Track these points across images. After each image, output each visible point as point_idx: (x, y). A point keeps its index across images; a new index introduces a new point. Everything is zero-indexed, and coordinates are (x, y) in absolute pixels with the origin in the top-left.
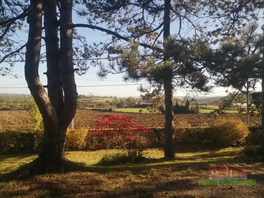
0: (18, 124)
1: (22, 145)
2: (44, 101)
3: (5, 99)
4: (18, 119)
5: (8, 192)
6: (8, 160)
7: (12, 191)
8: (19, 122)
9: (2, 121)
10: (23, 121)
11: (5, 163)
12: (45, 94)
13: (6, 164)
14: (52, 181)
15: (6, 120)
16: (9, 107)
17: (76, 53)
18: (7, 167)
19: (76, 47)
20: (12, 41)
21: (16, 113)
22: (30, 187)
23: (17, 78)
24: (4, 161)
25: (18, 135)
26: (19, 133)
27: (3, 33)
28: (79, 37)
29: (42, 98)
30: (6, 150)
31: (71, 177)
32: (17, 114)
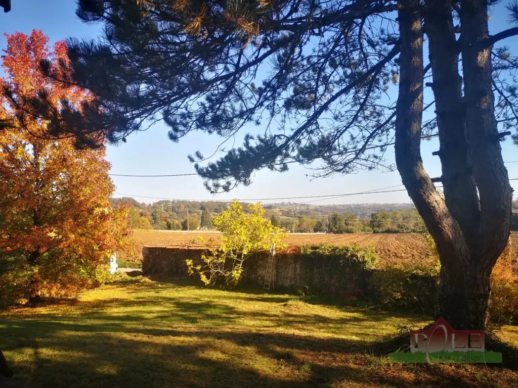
0: (411, 258)
1: (415, 298)
2: (434, 207)
3: (390, 213)
4: (411, 250)
5: (377, 373)
6: (391, 321)
7: (383, 375)
8: (412, 255)
9: (385, 252)
10: (420, 253)
11: (387, 325)
12: (435, 193)
13: (387, 328)
14: (460, 378)
15: (390, 249)
16: (395, 228)
17: (512, 100)
18: (388, 333)
19: (509, 86)
20: (380, 106)
21: (408, 238)
22: (416, 376)
23: (392, 171)
24: (385, 320)
25: (407, 277)
26: (408, 273)
27: (364, 97)
28: (513, 63)
29: (429, 203)
30: (388, 303)
31: (508, 380)
32: (409, 240)
